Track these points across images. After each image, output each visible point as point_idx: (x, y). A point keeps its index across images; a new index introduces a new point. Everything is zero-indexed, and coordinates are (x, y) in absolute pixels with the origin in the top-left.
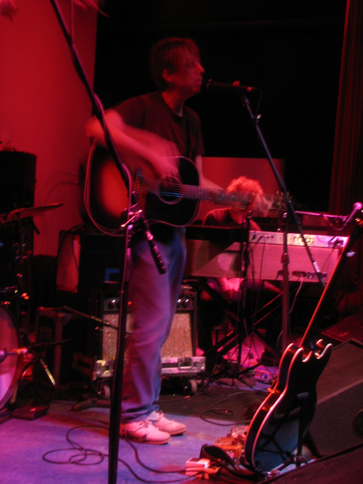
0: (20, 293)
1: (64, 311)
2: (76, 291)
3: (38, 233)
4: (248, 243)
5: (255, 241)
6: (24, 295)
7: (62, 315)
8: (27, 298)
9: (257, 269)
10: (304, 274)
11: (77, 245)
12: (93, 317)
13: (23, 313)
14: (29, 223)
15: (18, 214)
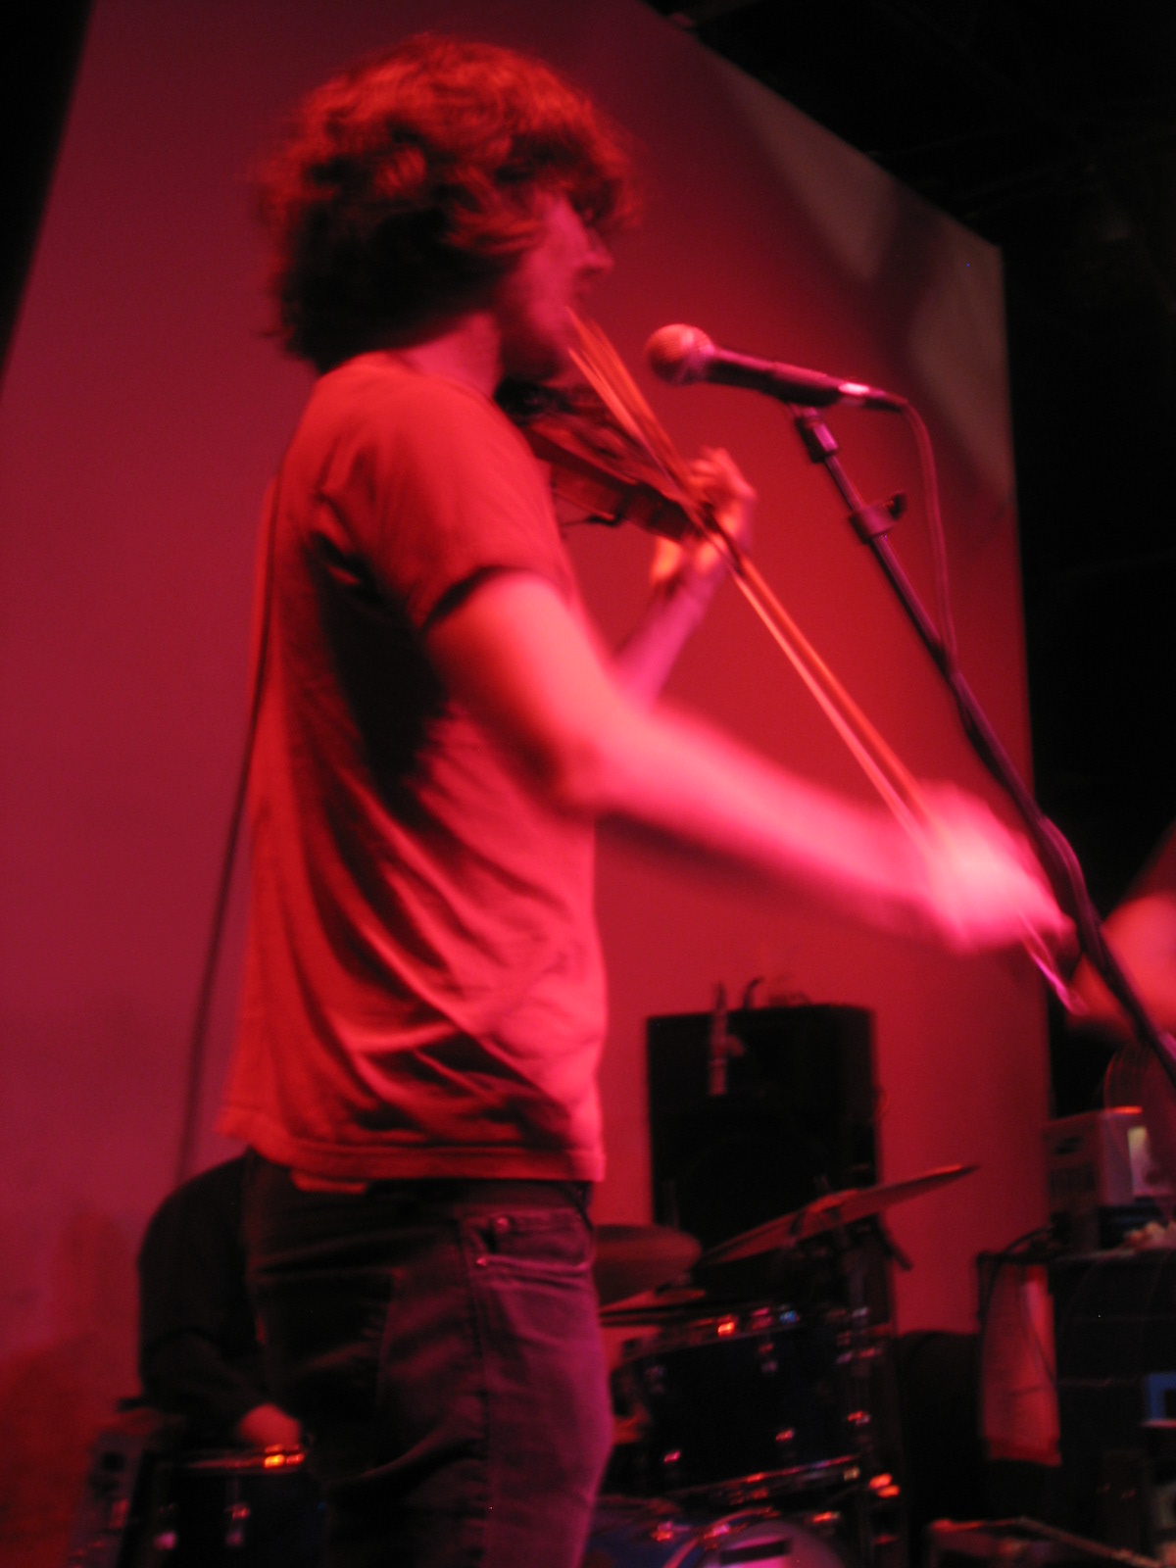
0: (867, 1475)
1: (1020, 1533)
2: (1055, 1460)
3: (906, 1265)
6: (882, 1480)
7: (1013, 1546)
8: (892, 1491)
11: (1036, 1300)
12: (1123, 1555)
13: (884, 1539)
14: (870, 1234)
15: (833, 1211)
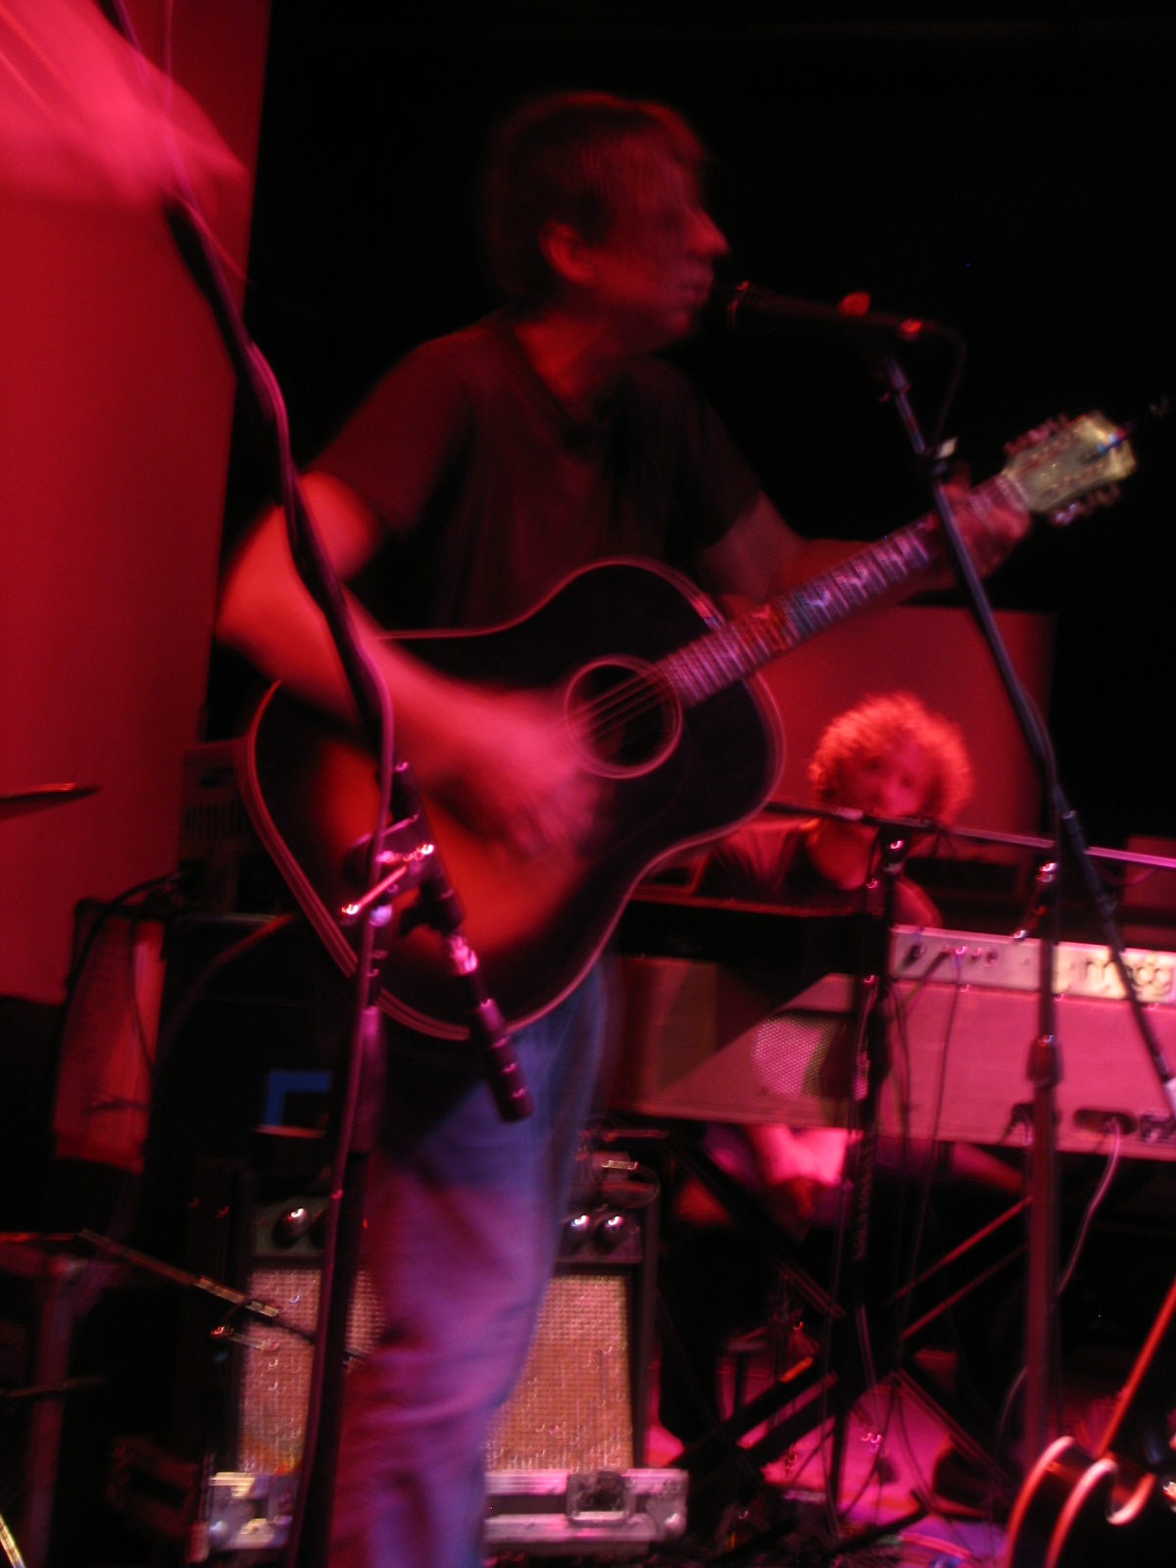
1: (81, 1249)
4: (886, 981)
5: (916, 970)
7: (70, 1266)
9: (922, 1095)
10: (1127, 1123)
12: (204, 1284)
